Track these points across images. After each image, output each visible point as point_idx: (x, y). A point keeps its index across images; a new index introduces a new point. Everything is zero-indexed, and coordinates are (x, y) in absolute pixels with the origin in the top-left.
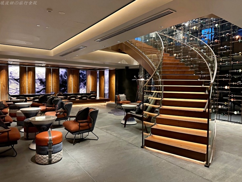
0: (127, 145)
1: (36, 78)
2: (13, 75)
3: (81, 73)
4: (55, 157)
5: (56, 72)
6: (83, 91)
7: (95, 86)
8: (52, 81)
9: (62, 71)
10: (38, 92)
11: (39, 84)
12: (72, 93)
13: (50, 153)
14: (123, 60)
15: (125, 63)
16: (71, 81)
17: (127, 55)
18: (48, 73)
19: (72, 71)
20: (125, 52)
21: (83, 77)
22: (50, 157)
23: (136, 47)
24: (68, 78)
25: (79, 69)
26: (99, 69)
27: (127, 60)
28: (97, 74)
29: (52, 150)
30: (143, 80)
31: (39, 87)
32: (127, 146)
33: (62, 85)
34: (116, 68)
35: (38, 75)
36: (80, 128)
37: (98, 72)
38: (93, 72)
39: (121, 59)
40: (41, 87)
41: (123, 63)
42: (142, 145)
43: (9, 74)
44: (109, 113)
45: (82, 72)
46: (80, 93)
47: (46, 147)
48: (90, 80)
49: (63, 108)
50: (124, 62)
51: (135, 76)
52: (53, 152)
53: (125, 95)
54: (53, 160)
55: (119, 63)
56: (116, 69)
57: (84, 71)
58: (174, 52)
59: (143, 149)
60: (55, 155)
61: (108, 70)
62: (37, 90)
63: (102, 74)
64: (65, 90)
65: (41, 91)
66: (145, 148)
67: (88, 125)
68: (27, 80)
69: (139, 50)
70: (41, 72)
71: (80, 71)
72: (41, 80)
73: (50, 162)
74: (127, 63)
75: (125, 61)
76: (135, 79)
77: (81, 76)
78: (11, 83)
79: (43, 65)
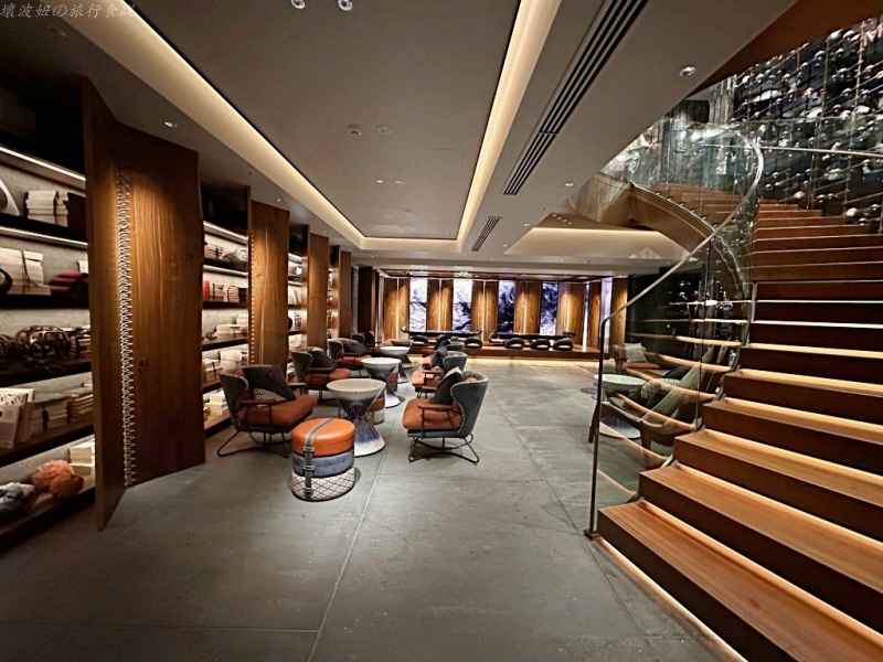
0: (544, 507)
1: (456, 300)
2: (418, 296)
3: (548, 289)
4: (320, 486)
5: (493, 288)
6: (550, 330)
7: (578, 320)
8: (484, 307)
9: (505, 287)
10: (459, 328)
11: (461, 313)
12: (524, 334)
13: (310, 475)
14: (646, 249)
15: (650, 257)
16: (524, 307)
17: (657, 234)
18: (477, 289)
19: (527, 285)
20: (647, 225)
21: (551, 298)
22: (308, 484)
23: (680, 206)
24: (516, 300)
25: (542, 281)
26: (591, 278)
27: (655, 247)
28: (586, 290)
29: (313, 467)
30: (714, 306)
31: (459, 317)
32: (542, 511)
33: (505, 315)
34: (631, 272)
35: (459, 296)
36: (426, 423)
37: (588, 287)
38: (575, 285)
39: (640, 246)
40: (465, 319)
41: (644, 257)
42: (588, 527)
43: (412, 294)
44: (582, 390)
45: (550, 287)
46: (541, 334)
47: (302, 458)
48: (567, 305)
49: (442, 366)
50: (648, 254)
51: (682, 293)
52: (316, 474)
53: (643, 345)
54: (315, 494)
55: (633, 257)
56: (630, 277)
57: (553, 285)
58: (846, 202)
59: (589, 544)
60: (321, 481)
61: (611, 279)
62: (455, 324)
63: (597, 289)
64: (511, 327)
65: (464, 326)
66: (600, 542)
67: (449, 419)
68: (440, 304)
69: (692, 212)
70: (463, 289)
71: (545, 286)
72: (464, 305)
73: (308, 497)
74: (657, 257)
75: (651, 252)
76: (682, 300)
77: (547, 297)
78: (414, 309)
79: (466, 274)
